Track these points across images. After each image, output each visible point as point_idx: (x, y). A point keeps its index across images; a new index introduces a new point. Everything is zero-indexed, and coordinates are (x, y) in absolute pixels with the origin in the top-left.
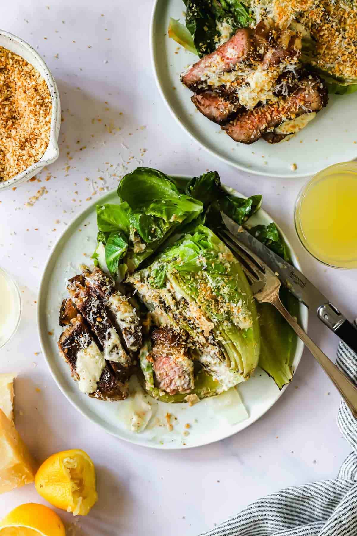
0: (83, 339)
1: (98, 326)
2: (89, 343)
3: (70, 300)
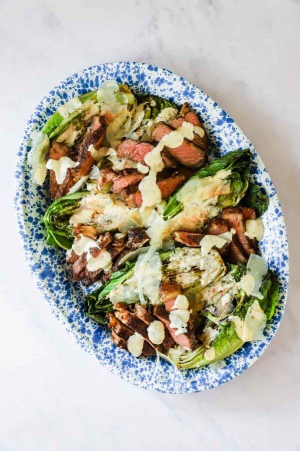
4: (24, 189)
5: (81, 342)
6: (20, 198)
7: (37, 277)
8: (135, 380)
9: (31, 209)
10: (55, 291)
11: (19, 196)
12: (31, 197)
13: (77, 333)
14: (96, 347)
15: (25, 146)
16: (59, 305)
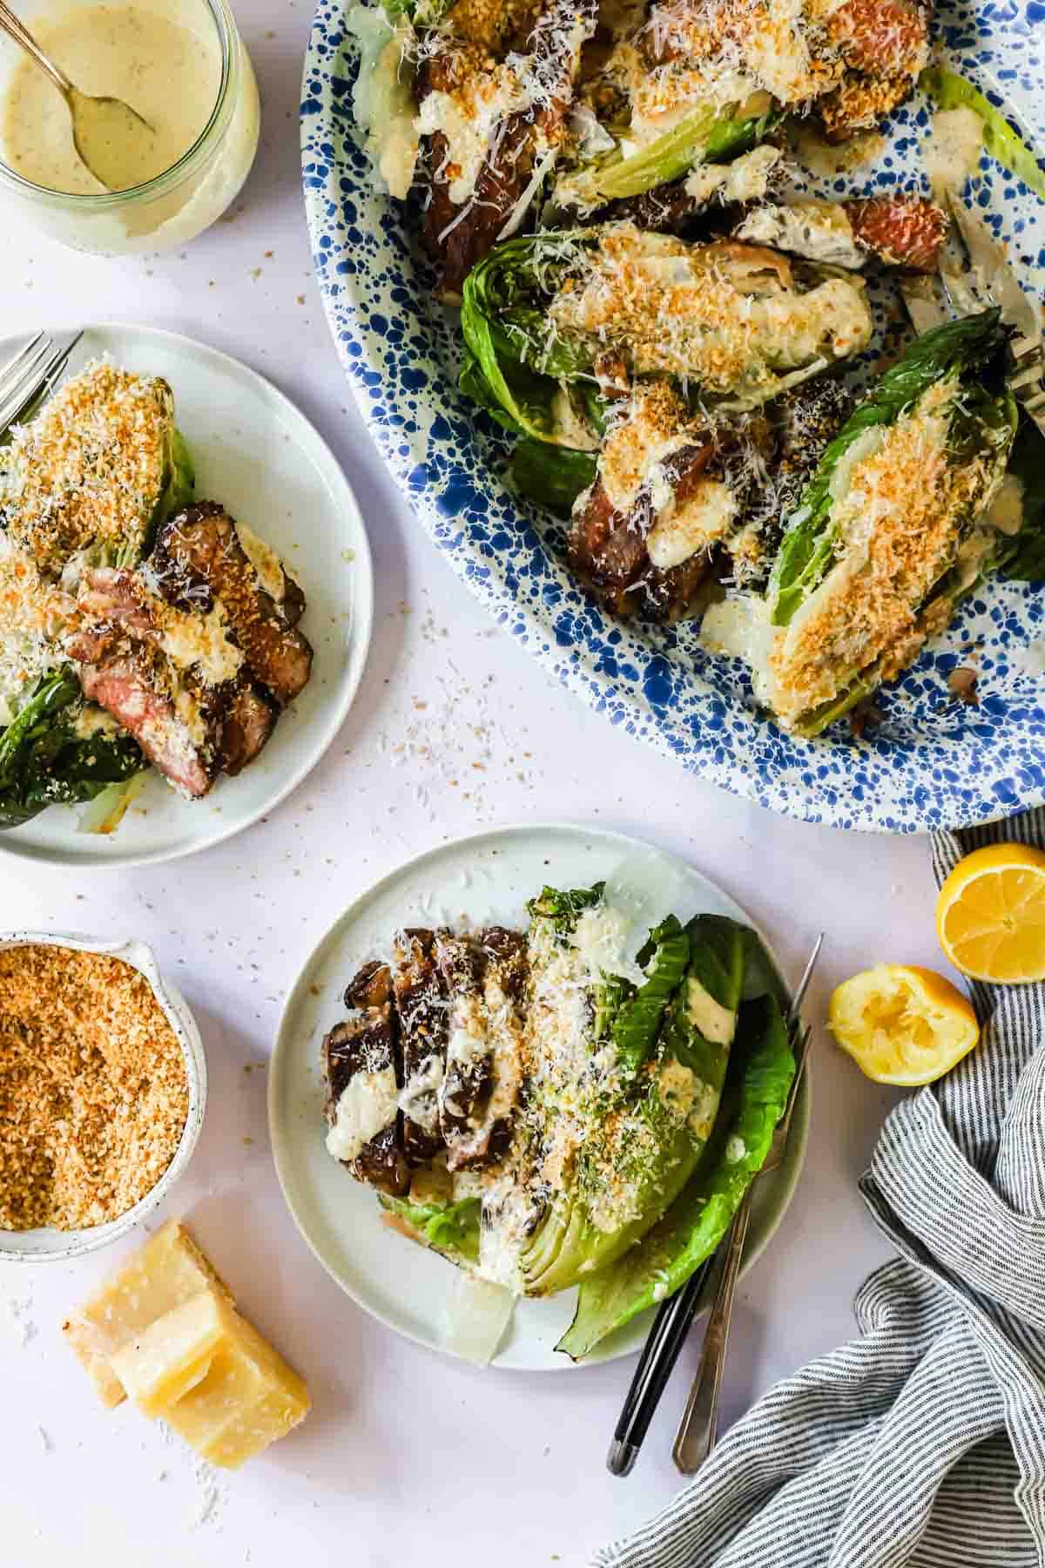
0: (375, 1054)
1: (415, 1042)
2: (384, 1066)
3: (387, 970)
4: (343, 222)
5: (612, 704)
6: (336, 254)
7: (434, 509)
8: (809, 801)
9: (374, 290)
10: (496, 552)
11: (332, 249)
12: (369, 252)
13: (593, 677)
14: (662, 715)
15: (325, 76)
16: (519, 591)
